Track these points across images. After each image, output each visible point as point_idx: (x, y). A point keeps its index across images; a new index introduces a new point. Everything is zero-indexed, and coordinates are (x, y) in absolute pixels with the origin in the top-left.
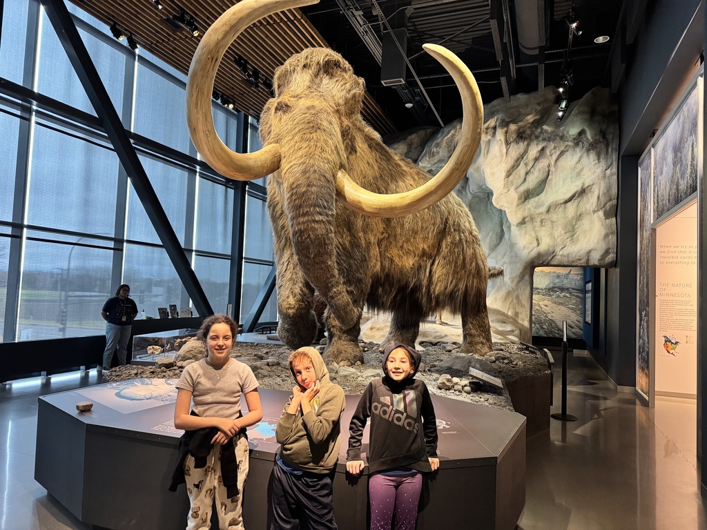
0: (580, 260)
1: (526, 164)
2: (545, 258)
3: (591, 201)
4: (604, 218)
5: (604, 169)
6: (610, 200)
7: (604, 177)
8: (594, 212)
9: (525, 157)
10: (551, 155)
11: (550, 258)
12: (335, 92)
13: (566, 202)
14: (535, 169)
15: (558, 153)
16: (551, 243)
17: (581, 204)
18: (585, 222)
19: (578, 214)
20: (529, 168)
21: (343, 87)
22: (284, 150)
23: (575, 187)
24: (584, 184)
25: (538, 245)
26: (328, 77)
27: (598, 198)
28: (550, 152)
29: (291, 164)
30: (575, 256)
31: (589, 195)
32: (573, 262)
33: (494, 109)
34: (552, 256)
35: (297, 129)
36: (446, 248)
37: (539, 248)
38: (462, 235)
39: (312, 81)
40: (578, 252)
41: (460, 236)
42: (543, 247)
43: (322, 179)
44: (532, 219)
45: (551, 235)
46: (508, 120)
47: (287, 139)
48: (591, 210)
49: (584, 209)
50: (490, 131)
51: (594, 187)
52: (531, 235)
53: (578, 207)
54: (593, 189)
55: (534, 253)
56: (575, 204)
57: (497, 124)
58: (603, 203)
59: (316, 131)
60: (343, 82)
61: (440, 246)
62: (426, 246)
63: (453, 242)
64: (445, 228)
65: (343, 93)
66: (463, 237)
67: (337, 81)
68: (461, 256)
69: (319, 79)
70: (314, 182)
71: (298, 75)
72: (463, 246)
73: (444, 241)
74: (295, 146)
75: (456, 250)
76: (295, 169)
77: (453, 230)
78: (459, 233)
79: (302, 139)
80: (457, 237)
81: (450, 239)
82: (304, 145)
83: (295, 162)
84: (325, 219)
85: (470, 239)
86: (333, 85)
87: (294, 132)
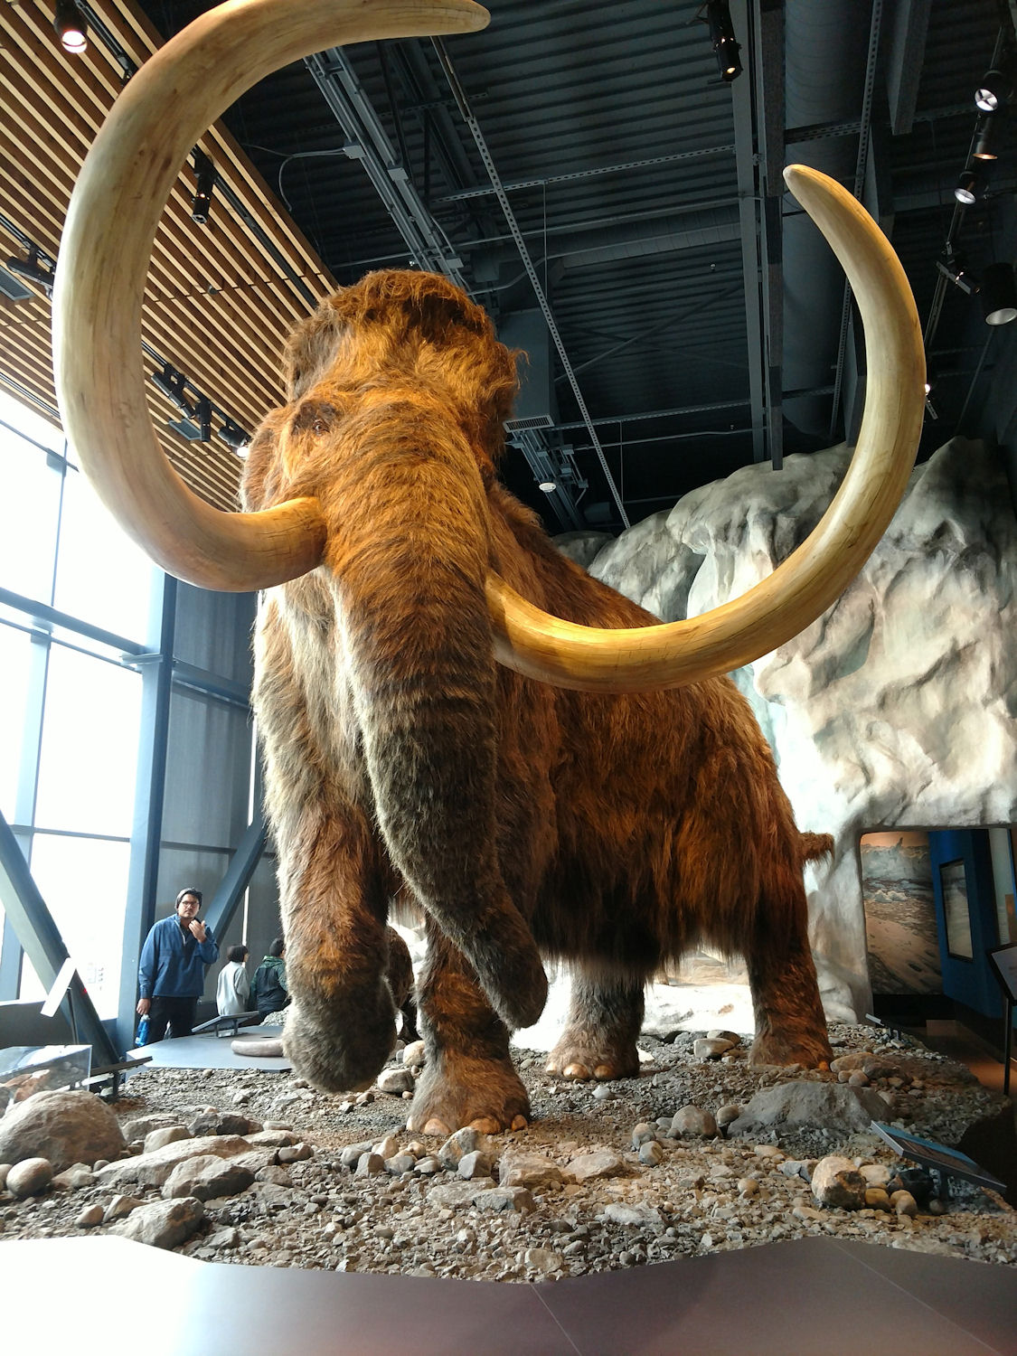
0: (965, 812)
2: (886, 812)
3: (978, 679)
4: (1008, 715)
5: (996, 608)
7: (999, 624)
8: (986, 702)
10: (876, 581)
11: (898, 811)
12: (452, 380)
13: (921, 682)
14: (841, 613)
15: (891, 576)
16: (897, 777)
17: (954, 685)
18: (969, 724)
19: (951, 708)
21: (473, 371)
22: (337, 507)
23: (936, 649)
24: (955, 641)
25: (869, 781)
26: (431, 347)
27: (993, 669)
28: (874, 574)
29: (363, 545)
30: (956, 804)
31: (971, 666)
32: (951, 817)
33: (739, 488)
34: (902, 805)
35: (371, 455)
36: (709, 786)
37: (870, 789)
38: (743, 754)
39: (393, 350)
40: (960, 795)
41: (739, 759)
42: (879, 787)
43: (458, 582)
44: (849, 725)
45: (894, 756)
46: (772, 509)
47: (342, 481)
48: (979, 699)
49: (961, 698)
50: (733, 533)
51: (979, 647)
52: (848, 760)
53: (948, 690)
54: (977, 653)
55: (860, 801)
56: (941, 686)
57: (751, 518)
58: (1003, 682)
59: (425, 461)
60: (471, 358)
61: (693, 783)
62: (663, 783)
63: (725, 772)
64: (702, 739)
65: (473, 386)
66: (745, 760)
67: (456, 356)
68: (746, 806)
69: (409, 349)
70: (435, 590)
71: (354, 336)
72: (747, 781)
73: (702, 771)
74: (368, 498)
75: (733, 793)
76: (376, 558)
77: (720, 743)
78: (735, 749)
79: (389, 480)
80: (733, 761)
81: (715, 766)
82: (397, 493)
83: (375, 538)
84: (472, 696)
85: (760, 765)
86: (447, 366)
87: (361, 463)
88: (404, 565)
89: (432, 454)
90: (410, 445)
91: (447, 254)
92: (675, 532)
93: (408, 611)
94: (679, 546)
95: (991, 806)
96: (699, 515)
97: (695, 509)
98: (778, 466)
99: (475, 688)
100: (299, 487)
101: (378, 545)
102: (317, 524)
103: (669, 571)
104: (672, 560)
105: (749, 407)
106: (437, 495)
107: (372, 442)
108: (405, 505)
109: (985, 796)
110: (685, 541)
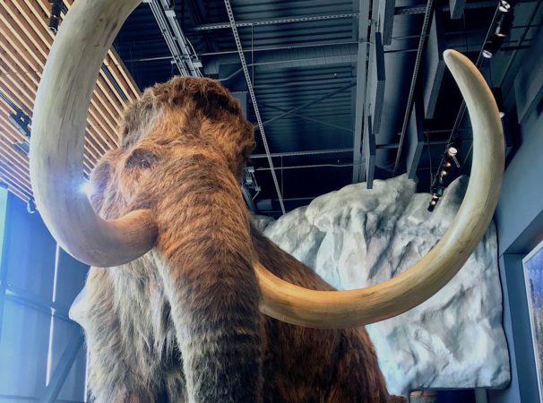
0: (467, 380)
1: (391, 263)
2: (425, 380)
3: (474, 307)
4: (490, 327)
5: (484, 268)
6: (495, 306)
7: (485, 278)
8: (478, 320)
9: (389, 254)
10: (420, 252)
11: (431, 379)
12: (221, 140)
13: (444, 308)
14: (402, 268)
16: (431, 360)
17: (461, 311)
18: (469, 331)
19: (459, 323)
20: (395, 267)
21: (233, 136)
22: (165, 216)
24: (462, 286)
25: (416, 362)
26: (208, 121)
27: (482, 302)
28: (419, 248)
29: (183, 240)
30: (462, 376)
31: (470, 300)
32: (460, 383)
33: (347, 196)
34: (433, 376)
35: (185, 186)
36: (345, 371)
37: (416, 367)
38: (363, 353)
39: (188, 123)
40: (464, 371)
41: (360, 355)
42: (421, 366)
43: (241, 264)
44: (405, 331)
45: (429, 348)
46: (365, 209)
47: (167, 201)
48: (474, 318)
49: (465, 317)
50: (343, 222)
51: (475, 290)
52: (405, 351)
53: (458, 313)
54: (474, 293)
55: (412, 374)
56: (455, 310)
57: (353, 213)
58: (487, 309)
59: (217, 191)
60: (231, 129)
61: (336, 369)
62: (321, 370)
63: (353, 363)
64: (341, 344)
65: (233, 144)
66: (364, 356)
67: (223, 127)
68: (364, 382)
69: (196, 122)
70: (229, 269)
71: (165, 113)
72: (364, 367)
73: (341, 361)
74: (185, 211)
75: (357, 375)
76: (193, 248)
77: (351, 346)
78: (358, 349)
79: (197, 202)
80: (357, 356)
81: (348, 359)
82: (203, 210)
83: (191, 236)
84: (251, 333)
85: (370, 358)
86: (217, 132)
87: (179, 190)
88: (210, 253)
89: (220, 187)
90: (207, 181)
91: (193, 59)
92: (310, 219)
93: (214, 282)
94: (312, 227)
95: (481, 377)
96: (323, 210)
97: (321, 206)
98: (370, 186)
99: (252, 327)
100: (140, 203)
101: (193, 240)
102: (152, 225)
103: (306, 240)
104: (308, 234)
105: (353, 152)
106: (225, 211)
107: (184, 178)
108: (208, 217)
109: (477, 372)
110: (316, 224)
